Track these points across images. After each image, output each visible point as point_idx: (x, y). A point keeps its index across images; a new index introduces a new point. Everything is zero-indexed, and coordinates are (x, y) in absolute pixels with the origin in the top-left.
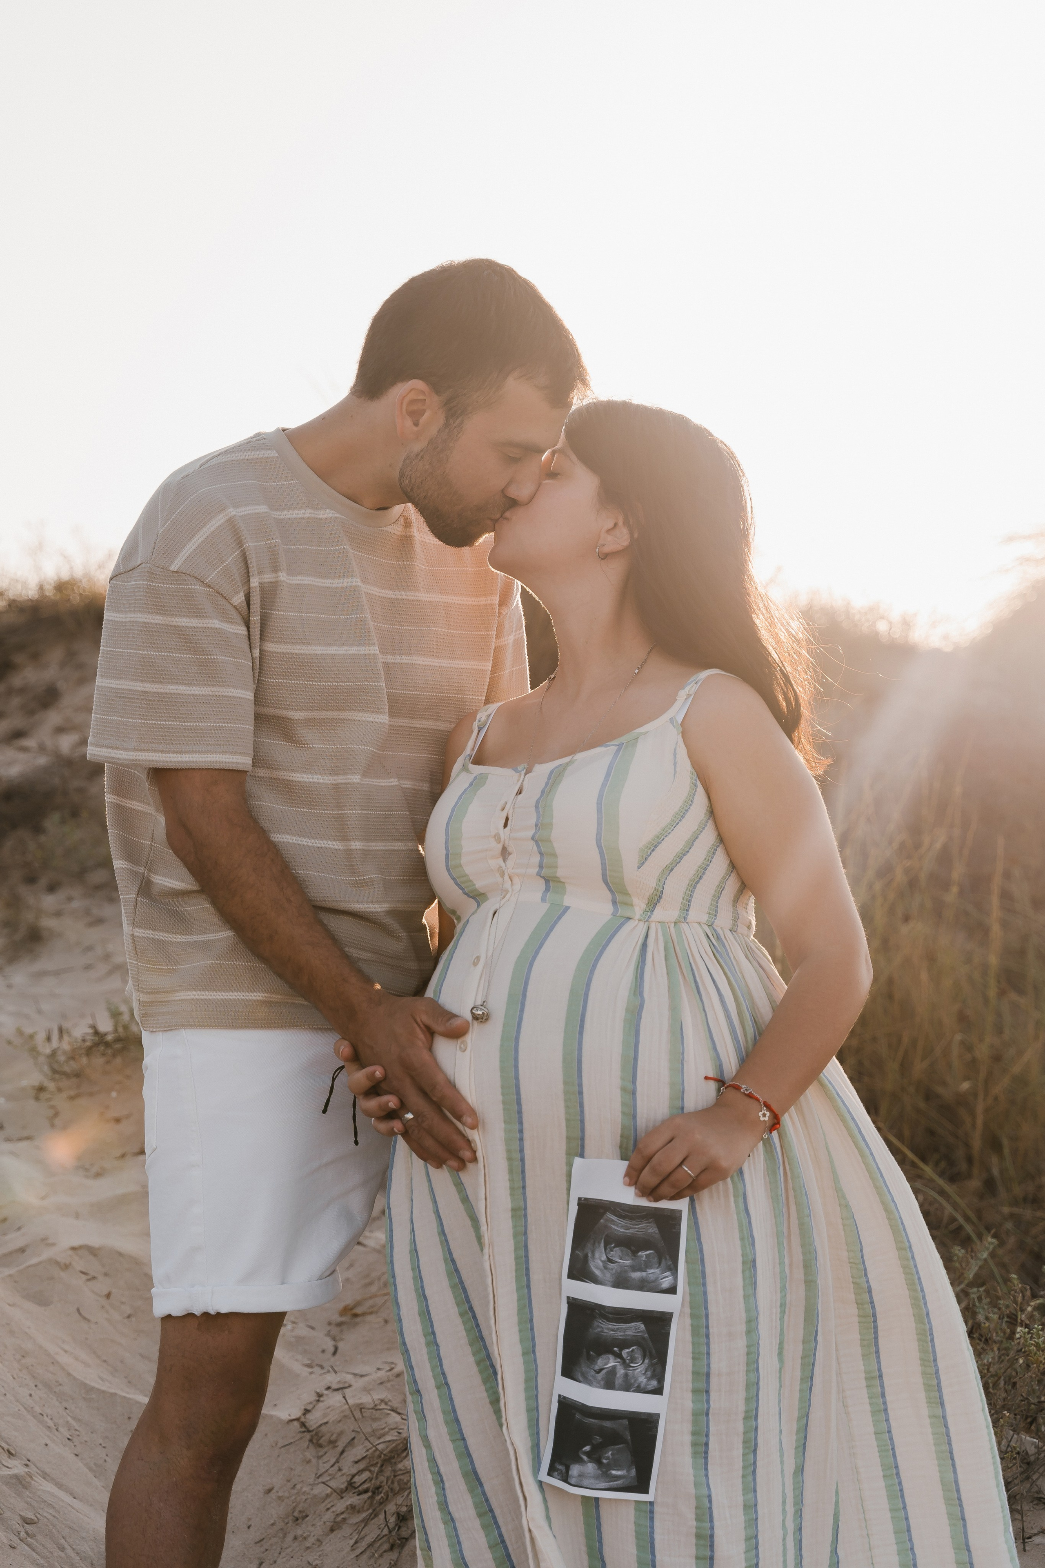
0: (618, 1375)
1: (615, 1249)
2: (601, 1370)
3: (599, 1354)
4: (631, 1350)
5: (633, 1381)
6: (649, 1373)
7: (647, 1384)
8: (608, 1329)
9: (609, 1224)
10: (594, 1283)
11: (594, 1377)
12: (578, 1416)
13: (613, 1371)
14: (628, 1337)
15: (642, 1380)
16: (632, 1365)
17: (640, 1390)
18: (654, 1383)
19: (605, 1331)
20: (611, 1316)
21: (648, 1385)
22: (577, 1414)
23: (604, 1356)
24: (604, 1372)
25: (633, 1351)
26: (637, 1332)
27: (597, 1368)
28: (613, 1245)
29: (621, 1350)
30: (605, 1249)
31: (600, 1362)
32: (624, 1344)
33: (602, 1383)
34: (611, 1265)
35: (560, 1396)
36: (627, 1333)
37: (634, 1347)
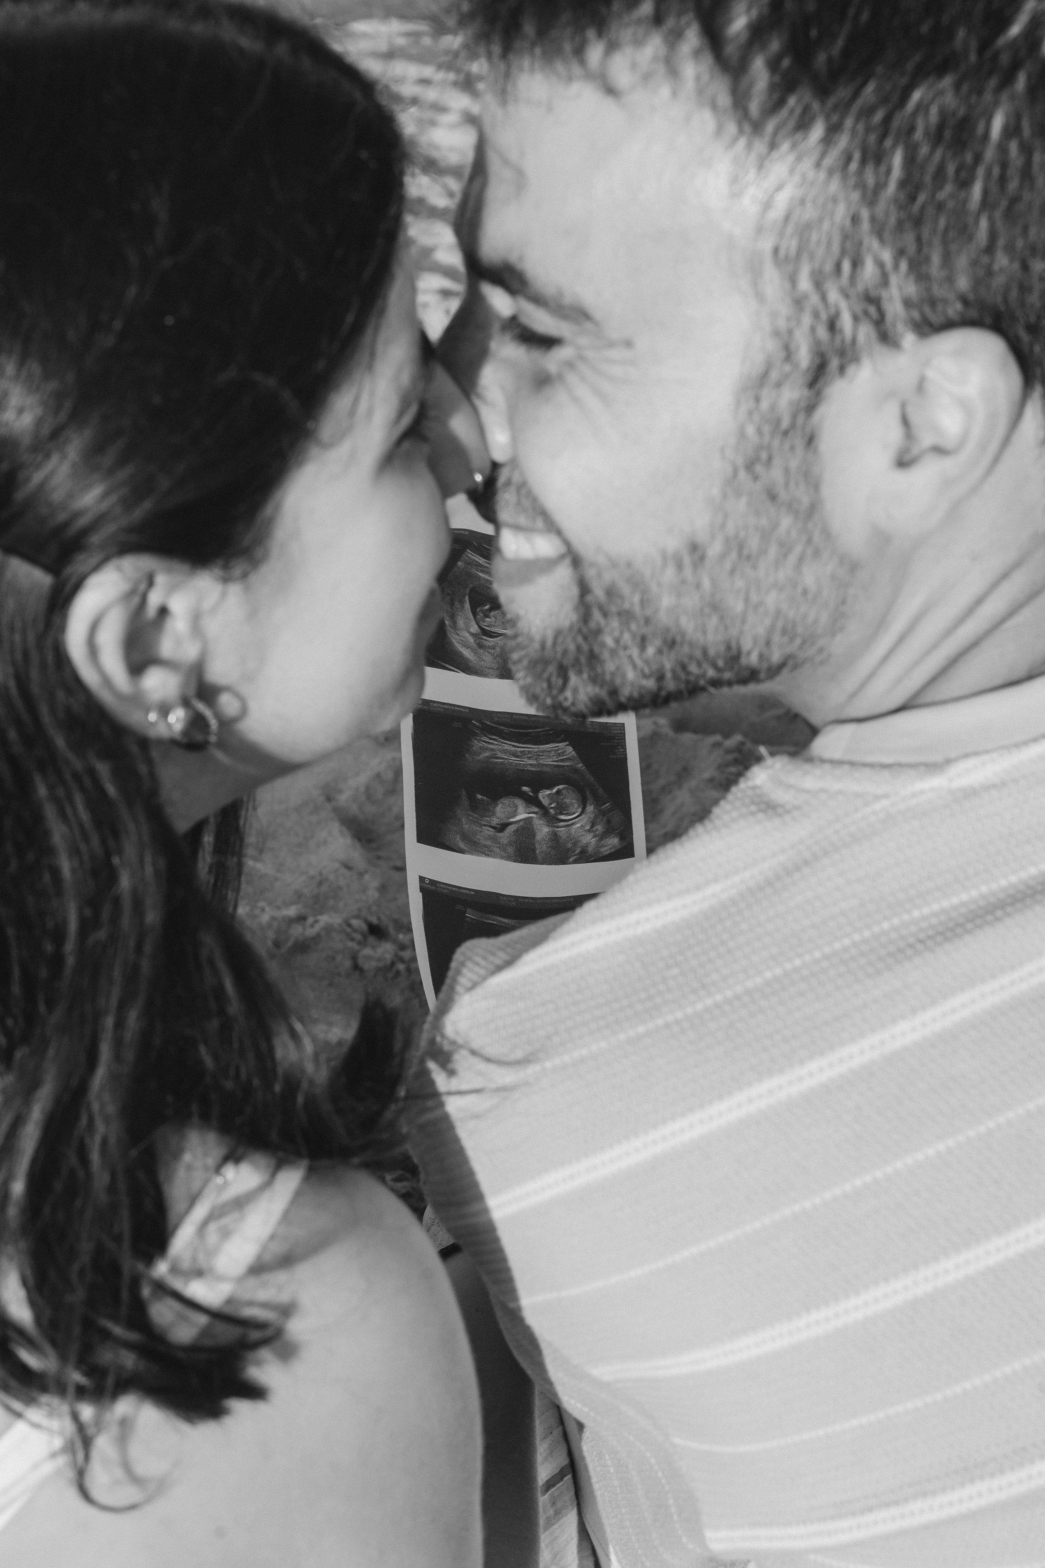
0: (539, 837)
1: (492, 614)
2: (503, 827)
3: (495, 798)
4: (554, 791)
5: (570, 845)
6: (599, 828)
7: (598, 846)
8: (505, 752)
9: (474, 571)
10: (464, 671)
11: (493, 839)
12: (470, 915)
13: (526, 829)
14: (545, 769)
15: (589, 840)
16: (562, 817)
17: (585, 857)
18: (613, 842)
19: (499, 755)
20: (506, 730)
21: (603, 846)
22: (469, 910)
23: (506, 801)
24: (511, 829)
25: (558, 792)
26: (562, 760)
27: (495, 821)
28: (487, 607)
29: (536, 791)
30: (475, 614)
31: (501, 810)
32: (541, 780)
33: (511, 850)
34: (491, 641)
35: (422, 879)
36: (541, 762)
37: (561, 787)
